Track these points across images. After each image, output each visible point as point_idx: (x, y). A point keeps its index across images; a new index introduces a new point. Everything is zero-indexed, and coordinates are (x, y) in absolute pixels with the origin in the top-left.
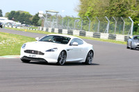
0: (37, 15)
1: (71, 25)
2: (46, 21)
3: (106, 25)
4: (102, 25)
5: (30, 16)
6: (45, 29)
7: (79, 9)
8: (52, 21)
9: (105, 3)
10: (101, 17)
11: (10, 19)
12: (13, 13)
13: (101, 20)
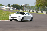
0: (22, 6)
1: (33, 9)
2: (25, 8)
3: (45, 9)
4: (44, 9)
5: (19, 6)
6: (24, 10)
7: (36, 3)
8: (27, 8)
9: (45, 1)
10: (44, 6)
11: (13, 7)
12: (14, 5)
13: (44, 7)
